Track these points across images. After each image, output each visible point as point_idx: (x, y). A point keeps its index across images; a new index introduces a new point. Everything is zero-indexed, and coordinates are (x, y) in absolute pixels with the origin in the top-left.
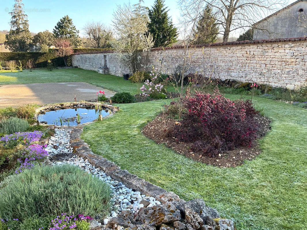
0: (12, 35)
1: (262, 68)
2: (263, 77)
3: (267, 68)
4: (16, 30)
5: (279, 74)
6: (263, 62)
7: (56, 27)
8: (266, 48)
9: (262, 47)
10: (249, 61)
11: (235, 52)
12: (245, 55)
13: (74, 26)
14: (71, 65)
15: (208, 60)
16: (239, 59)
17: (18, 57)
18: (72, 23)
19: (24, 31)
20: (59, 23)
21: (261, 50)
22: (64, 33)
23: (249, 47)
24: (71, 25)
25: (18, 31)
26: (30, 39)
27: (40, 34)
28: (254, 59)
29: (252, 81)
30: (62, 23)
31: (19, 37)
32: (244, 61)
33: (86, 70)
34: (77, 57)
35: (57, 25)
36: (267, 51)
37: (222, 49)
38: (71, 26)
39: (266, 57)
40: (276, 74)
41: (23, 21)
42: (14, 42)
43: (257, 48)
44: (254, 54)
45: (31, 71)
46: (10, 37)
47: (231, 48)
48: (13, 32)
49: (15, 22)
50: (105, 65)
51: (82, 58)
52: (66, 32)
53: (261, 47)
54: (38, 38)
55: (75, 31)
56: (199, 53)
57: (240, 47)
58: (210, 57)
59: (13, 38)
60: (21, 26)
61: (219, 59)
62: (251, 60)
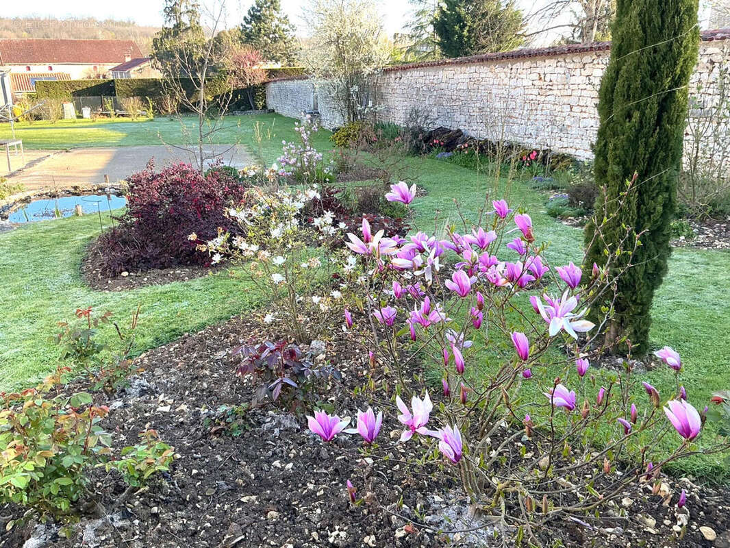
0: (165, 39)
1: (564, 114)
2: (566, 135)
3: (572, 114)
4: (174, 28)
5: (592, 128)
6: (566, 100)
7: (245, 19)
8: (571, 66)
9: (566, 62)
10: (542, 98)
11: (520, 76)
12: (537, 83)
13: (285, 14)
14: (265, 107)
15: (476, 94)
16: (526, 92)
17: (153, 89)
18: (281, 8)
19: (189, 28)
20: (253, 8)
21: (562, 71)
22: (263, 31)
23: (543, 64)
24: (278, 13)
25: (177, 30)
26: (204, 47)
27: (223, 35)
28: (551, 92)
29: (547, 145)
30: (259, 9)
31: (180, 43)
32: (534, 97)
33: (288, 117)
34: (272, 88)
35: (249, 13)
36: (573, 73)
37: (498, 69)
38: (278, 16)
39: (571, 86)
40: (587, 130)
41: (189, 7)
42: (169, 55)
43: (557, 66)
44: (551, 81)
45: (172, 120)
46: (162, 45)
47: (514, 67)
48: (167, 33)
49: (173, 10)
50: (316, 108)
51: (280, 90)
52: (265, 31)
53: (563, 64)
54: (218, 44)
55: (286, 27)
56: (457, 77)
57: (527, 64)
58: (478, 89)
59: (168, 46)
60: (185, 19)
61: (494, 91)
62: (546, 96)
